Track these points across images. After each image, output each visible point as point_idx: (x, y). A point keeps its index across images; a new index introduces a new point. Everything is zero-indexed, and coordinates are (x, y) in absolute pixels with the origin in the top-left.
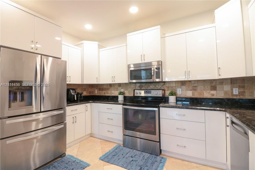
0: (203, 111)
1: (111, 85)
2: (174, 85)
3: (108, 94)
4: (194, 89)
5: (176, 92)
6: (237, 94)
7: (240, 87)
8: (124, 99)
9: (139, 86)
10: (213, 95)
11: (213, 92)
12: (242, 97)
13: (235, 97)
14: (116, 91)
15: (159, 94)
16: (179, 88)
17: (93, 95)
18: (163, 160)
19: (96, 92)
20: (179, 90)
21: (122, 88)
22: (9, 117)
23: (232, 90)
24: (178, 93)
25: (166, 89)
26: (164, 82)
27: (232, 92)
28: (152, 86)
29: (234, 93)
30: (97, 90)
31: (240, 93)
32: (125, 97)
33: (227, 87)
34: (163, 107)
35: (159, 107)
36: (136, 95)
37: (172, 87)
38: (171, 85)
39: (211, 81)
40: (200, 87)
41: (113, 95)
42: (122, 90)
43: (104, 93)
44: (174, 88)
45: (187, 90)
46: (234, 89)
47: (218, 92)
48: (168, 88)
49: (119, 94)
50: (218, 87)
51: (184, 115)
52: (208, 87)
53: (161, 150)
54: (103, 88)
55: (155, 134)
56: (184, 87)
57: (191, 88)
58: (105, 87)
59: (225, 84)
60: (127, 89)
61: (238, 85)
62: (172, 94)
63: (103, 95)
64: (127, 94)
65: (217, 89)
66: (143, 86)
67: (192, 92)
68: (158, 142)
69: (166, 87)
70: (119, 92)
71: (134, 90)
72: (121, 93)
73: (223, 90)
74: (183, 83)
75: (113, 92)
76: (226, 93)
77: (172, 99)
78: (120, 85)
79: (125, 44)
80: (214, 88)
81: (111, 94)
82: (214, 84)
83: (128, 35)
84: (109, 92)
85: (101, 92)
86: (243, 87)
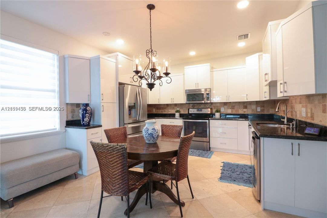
0: (237, 121)
1: (168, 105)
2: (219, 105)
3: (165, 112)
4: (233, 108)
5: (220, 110)
6: (260, 111)
7: (261, 107)
8: (180, 115)
9: (192, 106)
10: (245, 112)
11: (245, 110)
12: (262, 113)
13: (258, 113)
14: (173, 109)
15: (208, 111)
16: (222, 107)
17: (151, 113)
18: (211, 152)
19: (154, 111)
20: (222, 109)
21: (178, 107)
22: (129, 123)
23: (257, 108)
24: (222, 111)
25: (213, 108)
26: (212, 103)
27: (257, 110)
28: (202, 106)
29: (258, 111)
30: (154, 109)
31: (261, 110)
32: (180, 114)
33: (254, 107)
34: (211, 119)
35: (209, 120)
36: (190, 112)
37: (217, 106)
38: (217, 105)
39: (244, 103)
40: (237, 107)
41: (169, 113)
42: (178, 109)
43: (162, 111)
44: (219, 107)
45: (228, 108)
46: (258, 108)
47: (248, 110)
48: (215, 107)
49: (176, 112)
50: (248, 106)
51: (225, 124)
52: (241, 106)
53: (210, 148)
54: (160, 108)
55: (206, 137)
56: (226, 107)
57: (230, 107)
58: (162, 106)
59: (253, 105)
60: (182, 108)
61: (260, 105)
62: (217, 111)
63: (161, 113)
64: (182, 112)
65: (248, 108)
66: (195, 106)
67: (232, 110)
68: (208, 142)
69: (213, 106)
70: (176, 110)
71: (189, 109)
72: (177, 111)
73: (251, 109)
74: (225, 104)
75: (170, 110)
76: (253, 110)
77: (217, 115)
78: (176, 105)
79: (182, 74)
80: (246, 107)
81: (168, 112)
82: (245, 105)
83: (185, 67)
84: (166, 110)
85: (158, 110)
86: (263, 106)
